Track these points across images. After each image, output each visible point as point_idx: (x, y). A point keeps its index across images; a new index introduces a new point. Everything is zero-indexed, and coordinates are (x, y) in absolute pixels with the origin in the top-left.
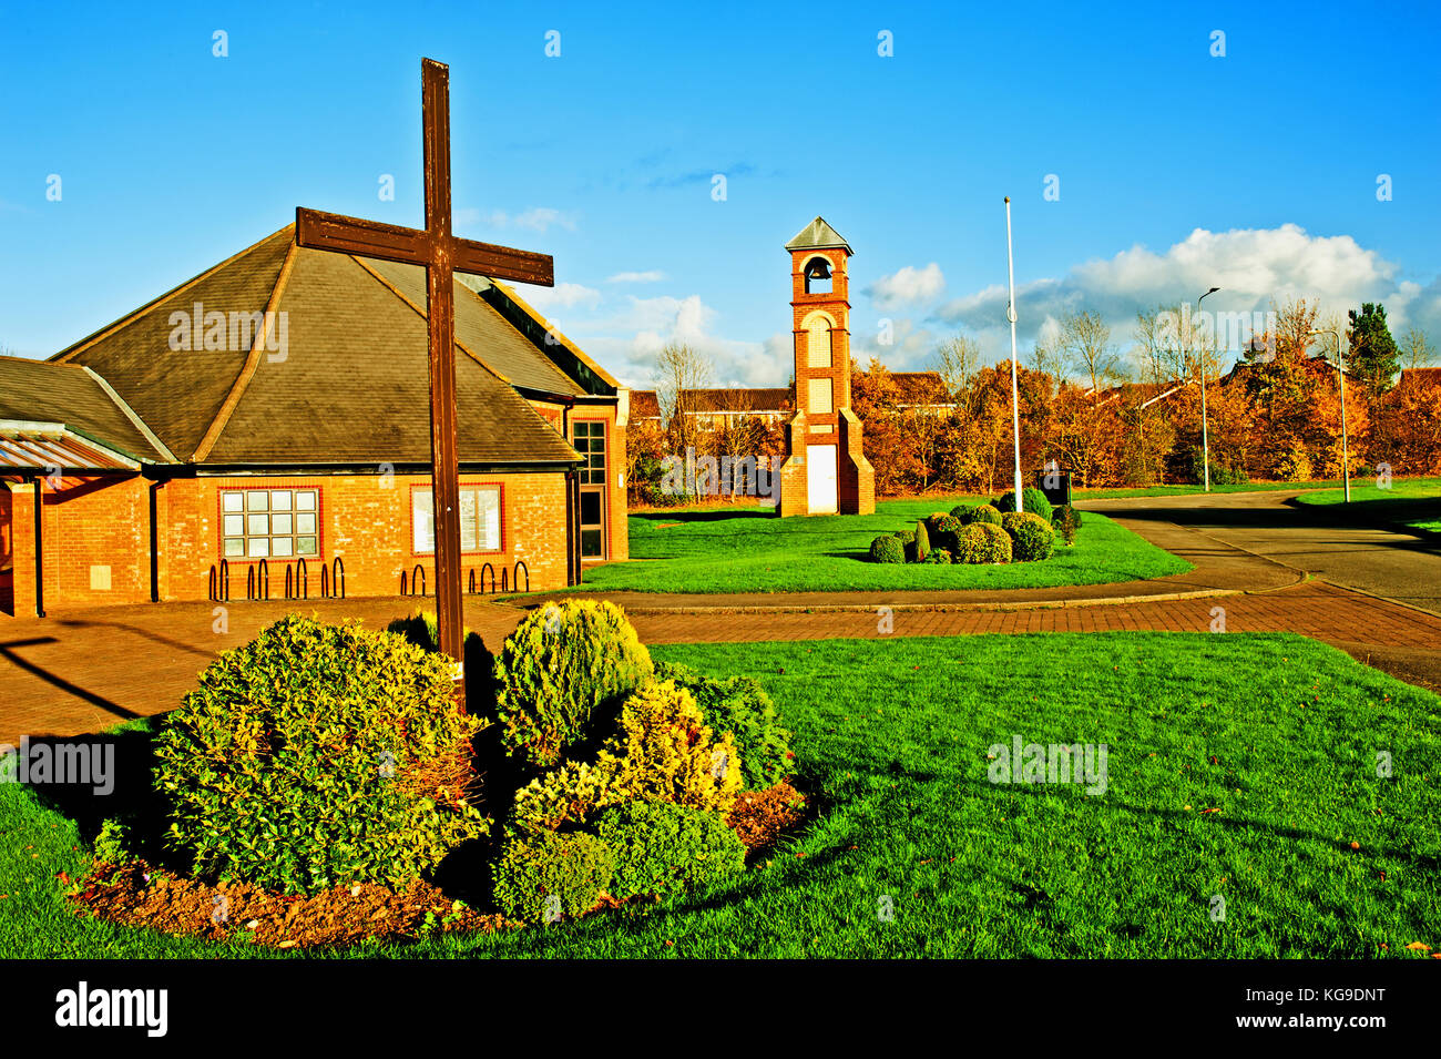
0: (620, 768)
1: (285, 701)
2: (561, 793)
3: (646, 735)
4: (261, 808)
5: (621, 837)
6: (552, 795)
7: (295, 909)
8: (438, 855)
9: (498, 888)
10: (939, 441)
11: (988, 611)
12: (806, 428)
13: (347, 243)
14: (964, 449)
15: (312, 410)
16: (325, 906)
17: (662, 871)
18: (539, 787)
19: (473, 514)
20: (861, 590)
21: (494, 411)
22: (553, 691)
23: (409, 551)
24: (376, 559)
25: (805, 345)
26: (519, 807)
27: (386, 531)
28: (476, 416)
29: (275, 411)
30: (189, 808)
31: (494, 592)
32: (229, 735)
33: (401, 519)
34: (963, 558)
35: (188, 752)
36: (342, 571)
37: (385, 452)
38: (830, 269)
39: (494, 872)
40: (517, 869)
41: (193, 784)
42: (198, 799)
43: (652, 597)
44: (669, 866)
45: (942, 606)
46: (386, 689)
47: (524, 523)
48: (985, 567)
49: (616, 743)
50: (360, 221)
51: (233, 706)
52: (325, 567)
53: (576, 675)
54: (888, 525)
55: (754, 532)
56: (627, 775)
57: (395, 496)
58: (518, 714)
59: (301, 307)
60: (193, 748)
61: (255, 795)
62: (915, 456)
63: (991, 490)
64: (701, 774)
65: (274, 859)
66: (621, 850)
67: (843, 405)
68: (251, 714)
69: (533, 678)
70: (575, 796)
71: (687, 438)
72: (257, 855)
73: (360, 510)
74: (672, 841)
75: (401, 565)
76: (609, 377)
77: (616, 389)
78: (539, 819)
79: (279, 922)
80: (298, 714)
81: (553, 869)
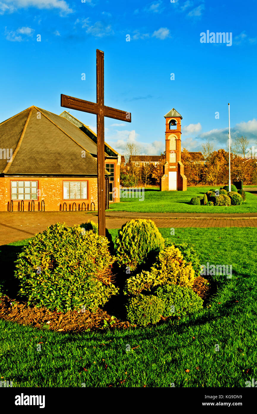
0: (159, 274)
1: (59, 252)
2: (142, 281)
3: (167, 263)
4: (50, 285)
5: (165, 297)
6: (139, 282)
7: (61, 318)
8: (105, 300)
9: (129, 314)
10: (202, 171)
11: (228, 220)
12: (169, 167)
13: (75, 106)
14: (209, 173)
15: (36, 159)
16: (70, 316)
17: (179, 309)
18: (135, 279)
19: (80, 189)
20: (190, 213)
21: (85, 160)
22: (135, 248)
23: (62, 199)
24: (53, 201)
25: (169, 144)
26: (129, 285)
27: (56, 193)
28: (81, 161)
29: (25, 159)
30: (27, 284)
31: (85, 211)
32: (40, 262)
33: (60, 190)
34: (217, 204)
35: (27, 267)
36: (44, 204)
37: (56, 171)
38: (176, 123)
39: (127, 309)
40: (135, 308)
41: (28, 277)
42: (31, 282)
43: (132, 213)
44: (182, 307)
45: (215, 218)
46: (90, 248)
47: (94, 192)
48: (224, 207)
49: (157, 265)
50: (79, 99)
51: (40, 252)
52: (39, 203)
53: (142, 243)
54: (191, 194)
55: (154, 195)
56: (162, 276)
57: (58, 183)
58: (124, 254)
59: (32, 130)
60: (28, 265)
61: (49, 281)
62: (195, 175)
63: (216, 185)
64: (184, 275)
65: (54, 301)
66: (166, 302)
67: (179, 160)
68: (46, 255)
69: (129, 243)
70: (146, 282)
71: (133, 169)
72: (49, 300)
73: (49, 187)
74: (182, 299)
75: (60, 202)
76: (115, 152)
77: (117, 155)
78: (136, 289)
79: (57, 322)
80: (62, 255)
81: (148, 308)
